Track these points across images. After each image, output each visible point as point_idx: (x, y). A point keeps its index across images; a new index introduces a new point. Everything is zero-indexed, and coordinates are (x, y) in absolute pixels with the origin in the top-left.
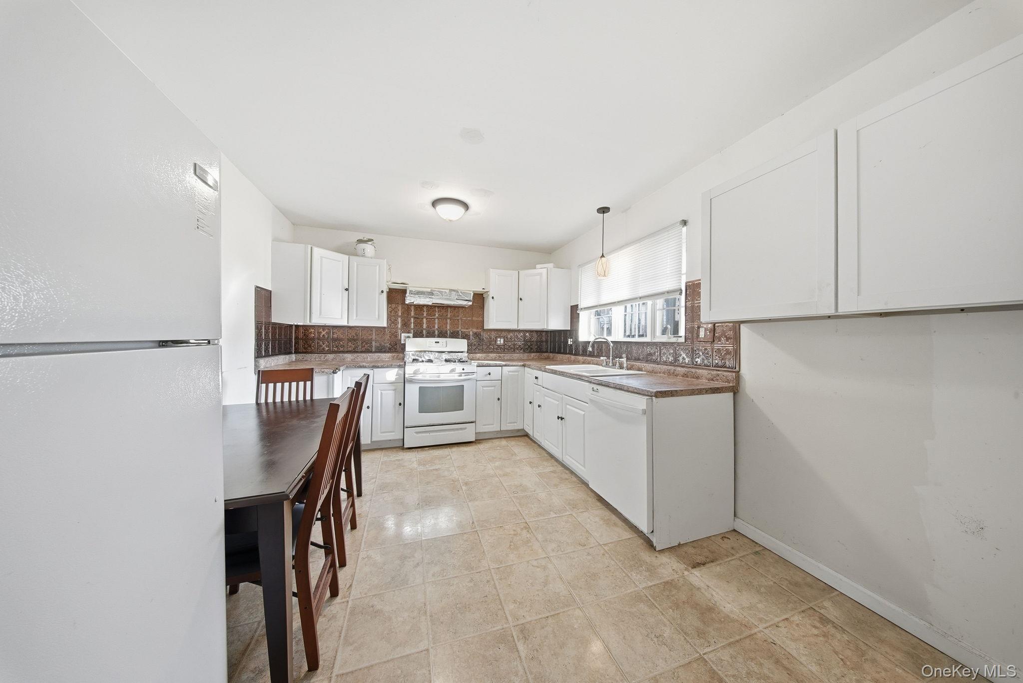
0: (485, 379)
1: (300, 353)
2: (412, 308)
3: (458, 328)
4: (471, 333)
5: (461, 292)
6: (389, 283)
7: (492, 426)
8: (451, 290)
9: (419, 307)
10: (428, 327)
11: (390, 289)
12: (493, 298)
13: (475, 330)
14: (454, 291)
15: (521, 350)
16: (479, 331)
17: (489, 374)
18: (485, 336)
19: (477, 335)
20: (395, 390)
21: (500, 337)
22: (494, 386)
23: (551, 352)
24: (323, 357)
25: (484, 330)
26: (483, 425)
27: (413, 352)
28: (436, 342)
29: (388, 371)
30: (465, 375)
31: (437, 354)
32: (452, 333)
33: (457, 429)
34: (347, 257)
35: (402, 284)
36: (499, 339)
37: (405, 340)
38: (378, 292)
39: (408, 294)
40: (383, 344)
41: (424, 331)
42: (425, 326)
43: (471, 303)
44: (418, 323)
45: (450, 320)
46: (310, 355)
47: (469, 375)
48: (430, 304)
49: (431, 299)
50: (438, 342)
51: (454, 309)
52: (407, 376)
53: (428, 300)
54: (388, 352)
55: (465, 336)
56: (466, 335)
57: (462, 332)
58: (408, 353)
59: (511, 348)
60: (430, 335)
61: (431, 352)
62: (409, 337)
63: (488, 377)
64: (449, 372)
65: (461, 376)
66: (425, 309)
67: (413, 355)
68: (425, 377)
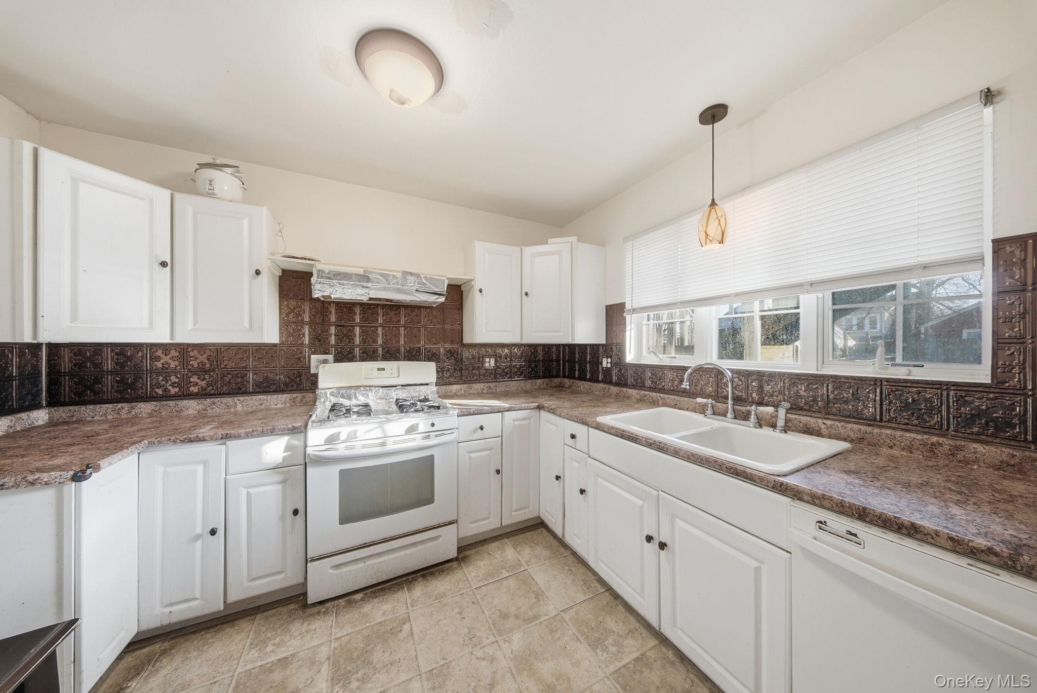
0: (474, 438)
1: (64, 404)
2: (333, 309)
3: (419, 342)
4: (442, 351)
5: (426, 278)
6: (278, 257)
7: (487, 521)
8: (406, 274)
9: (346, 307)
10: (364, 341)
11: (283, 271)
12: (481, 291)
13: (448, 346)
14: (411, 274)
15: (521, 375)
16: (455, 346)
17: (482, 428)
18: (466, 354)
19: (451, 353)
20: (284, 482)
21: (490, 356)
22: (490, 449)
23: (564, 376)
24: (125, 411)
25: (463, 345)
26: (472, 523)
27: (334, 390)
28: (378, 369)
29: (265, 443)
30: (436, 436)
31: (381, 390)
32: (408, 352)
33: (423, 542)
34: (168, 193)
35: (301, 258)
36: (487, 360)
37: (317, 367)
38: (247, 274)
39: (313, 280)
40: (271, 376)
41: (357, 350)
42: (357, 340)
43: (442, 299)
44: (345, 336)
45: (405, 330)
46: (91, 407)
47: (444, 434)
48: (365, 299)
49: (367, 290)
50: (383, 369)
51: (412, 311)
52: (309, 450)
53: (360, 291)
54: (282, 391)
55: (431, 357)
56: (434, 354)
57: (426, 349)
58: (323, 391)
59: (507, 373)
60: (369, 355)
61: (371, 386)
62: (325, 362)
63: (480, 434)
64: (404, 433)
65: (428, 437)
66: (358, 310)
67: (332, 394)
68: (353, 447)
